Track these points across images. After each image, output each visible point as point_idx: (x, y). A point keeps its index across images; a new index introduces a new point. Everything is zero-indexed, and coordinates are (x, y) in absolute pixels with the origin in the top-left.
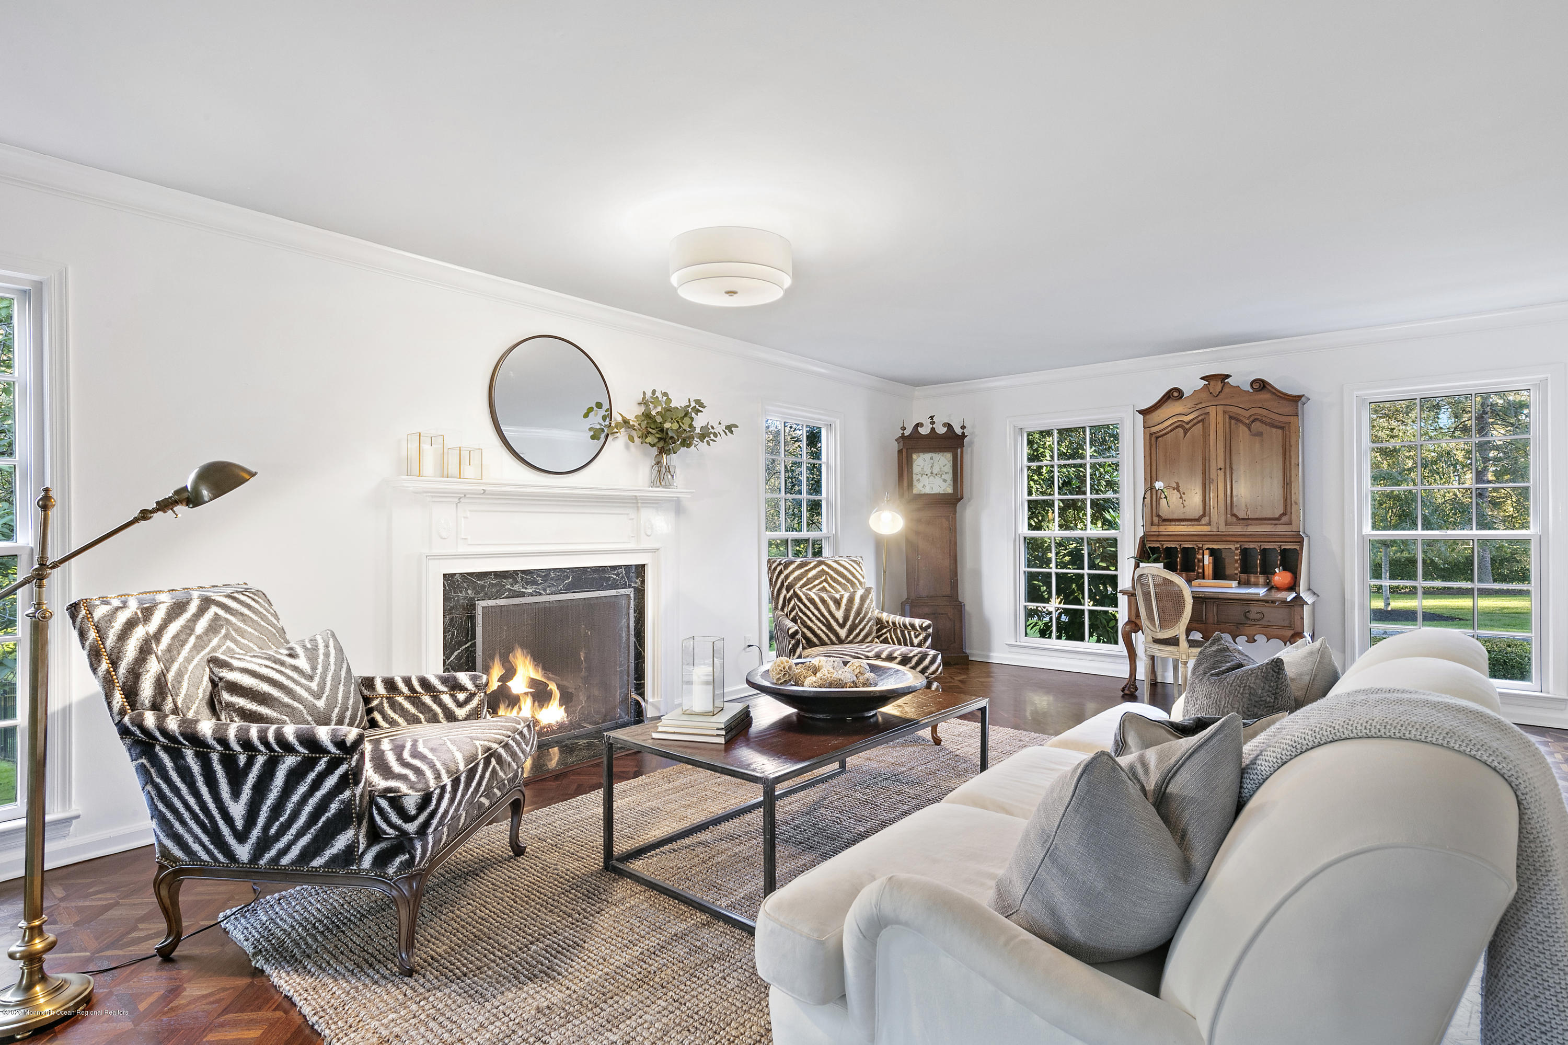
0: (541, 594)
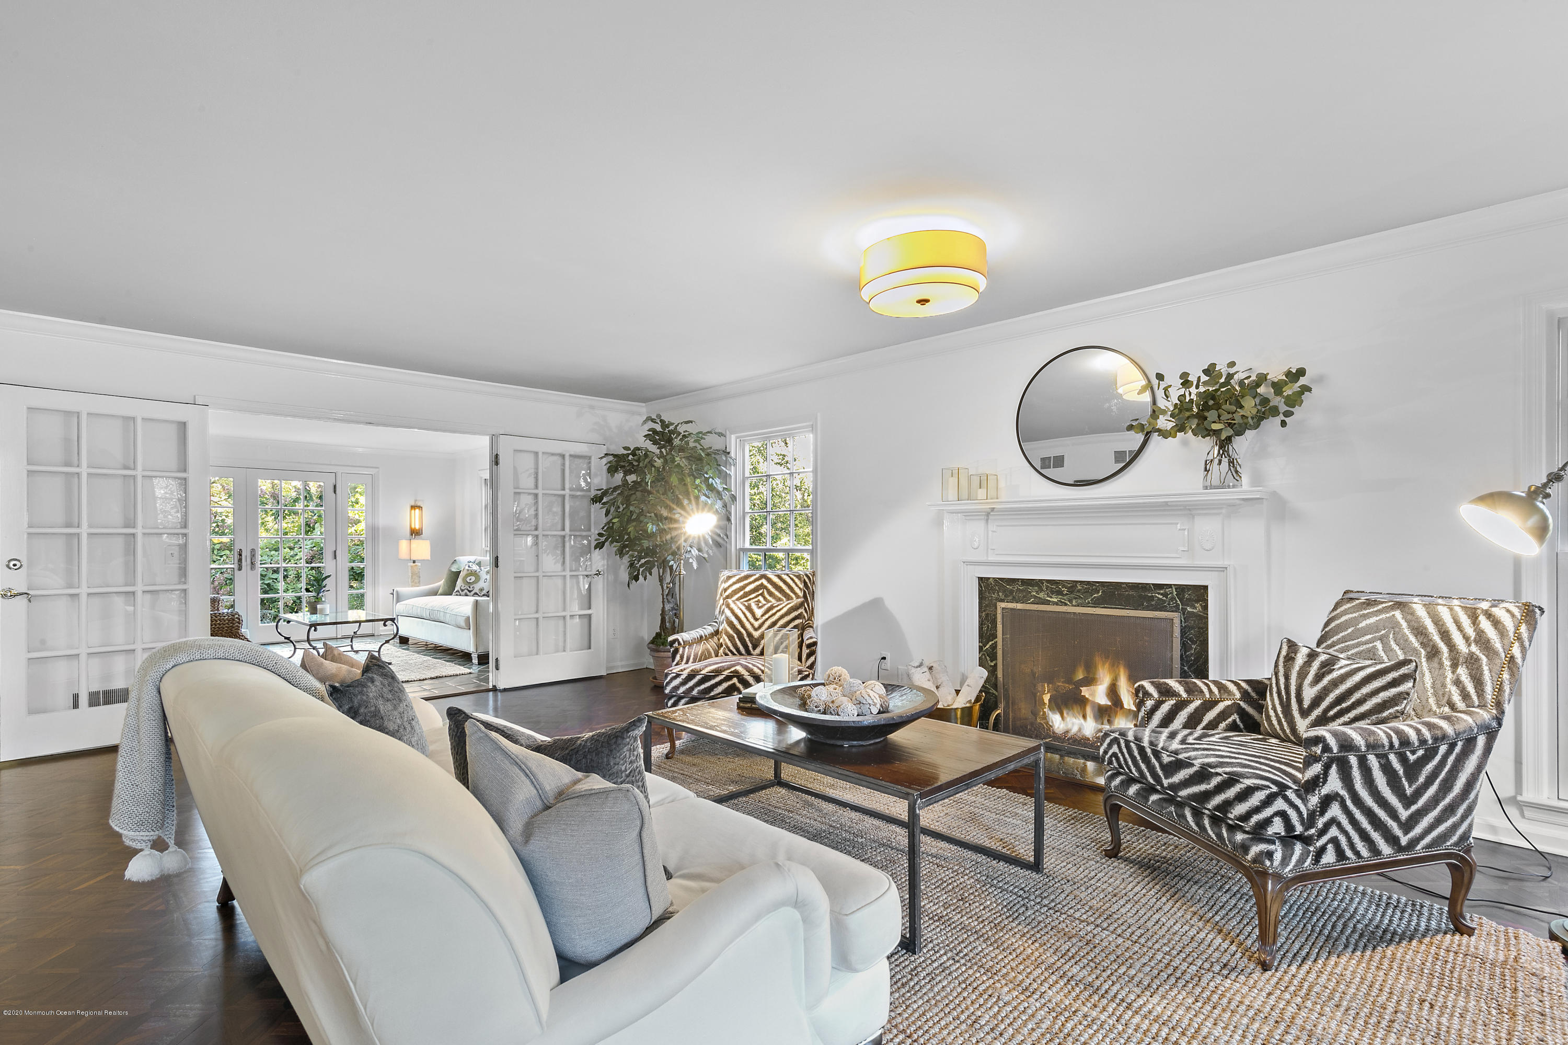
0: (1066, 604)
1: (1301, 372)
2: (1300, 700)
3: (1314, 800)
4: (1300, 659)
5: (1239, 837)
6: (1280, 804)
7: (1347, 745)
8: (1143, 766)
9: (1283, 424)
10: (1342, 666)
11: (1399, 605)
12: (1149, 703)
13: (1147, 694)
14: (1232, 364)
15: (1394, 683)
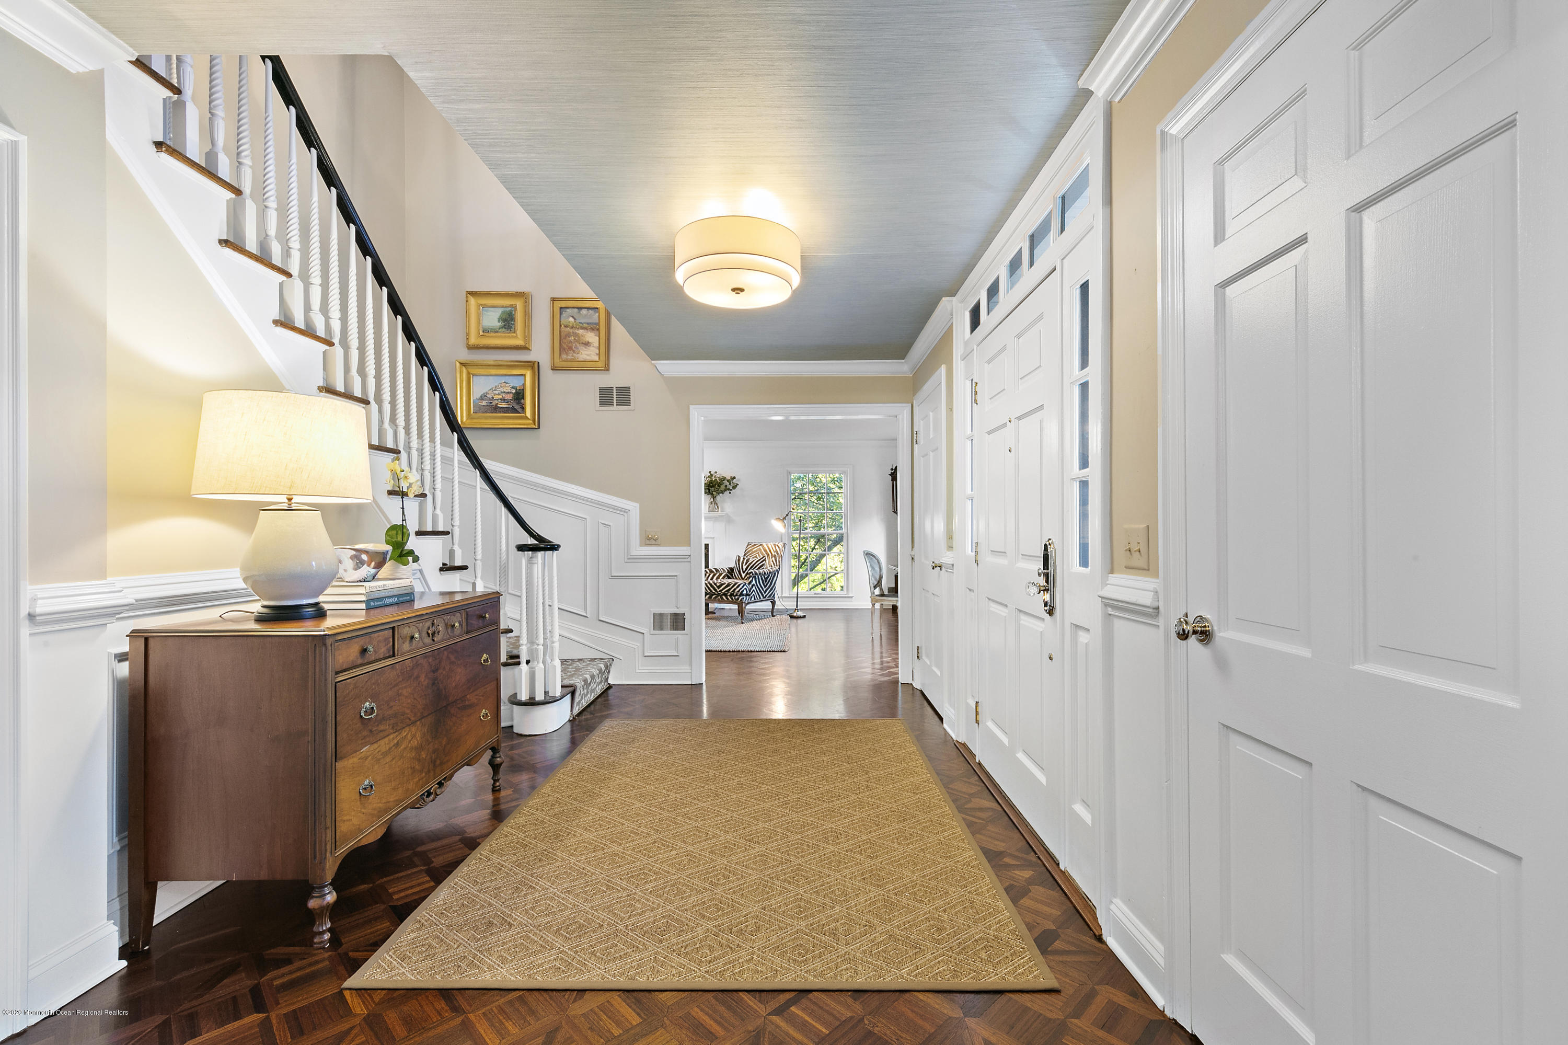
1: (734, 478)
2: (743, 569)
3: (751, 586)
4: (741, 560)
5: (737, 597)
6: (745, 587)
7: (756, 574)
8: (711, 589)
9: (730, 493)
10: (751, 560)
11: (761, 545)
12: (708, 575)
13: (707, 572)
14: (716, 472)
15: (762, 562)
